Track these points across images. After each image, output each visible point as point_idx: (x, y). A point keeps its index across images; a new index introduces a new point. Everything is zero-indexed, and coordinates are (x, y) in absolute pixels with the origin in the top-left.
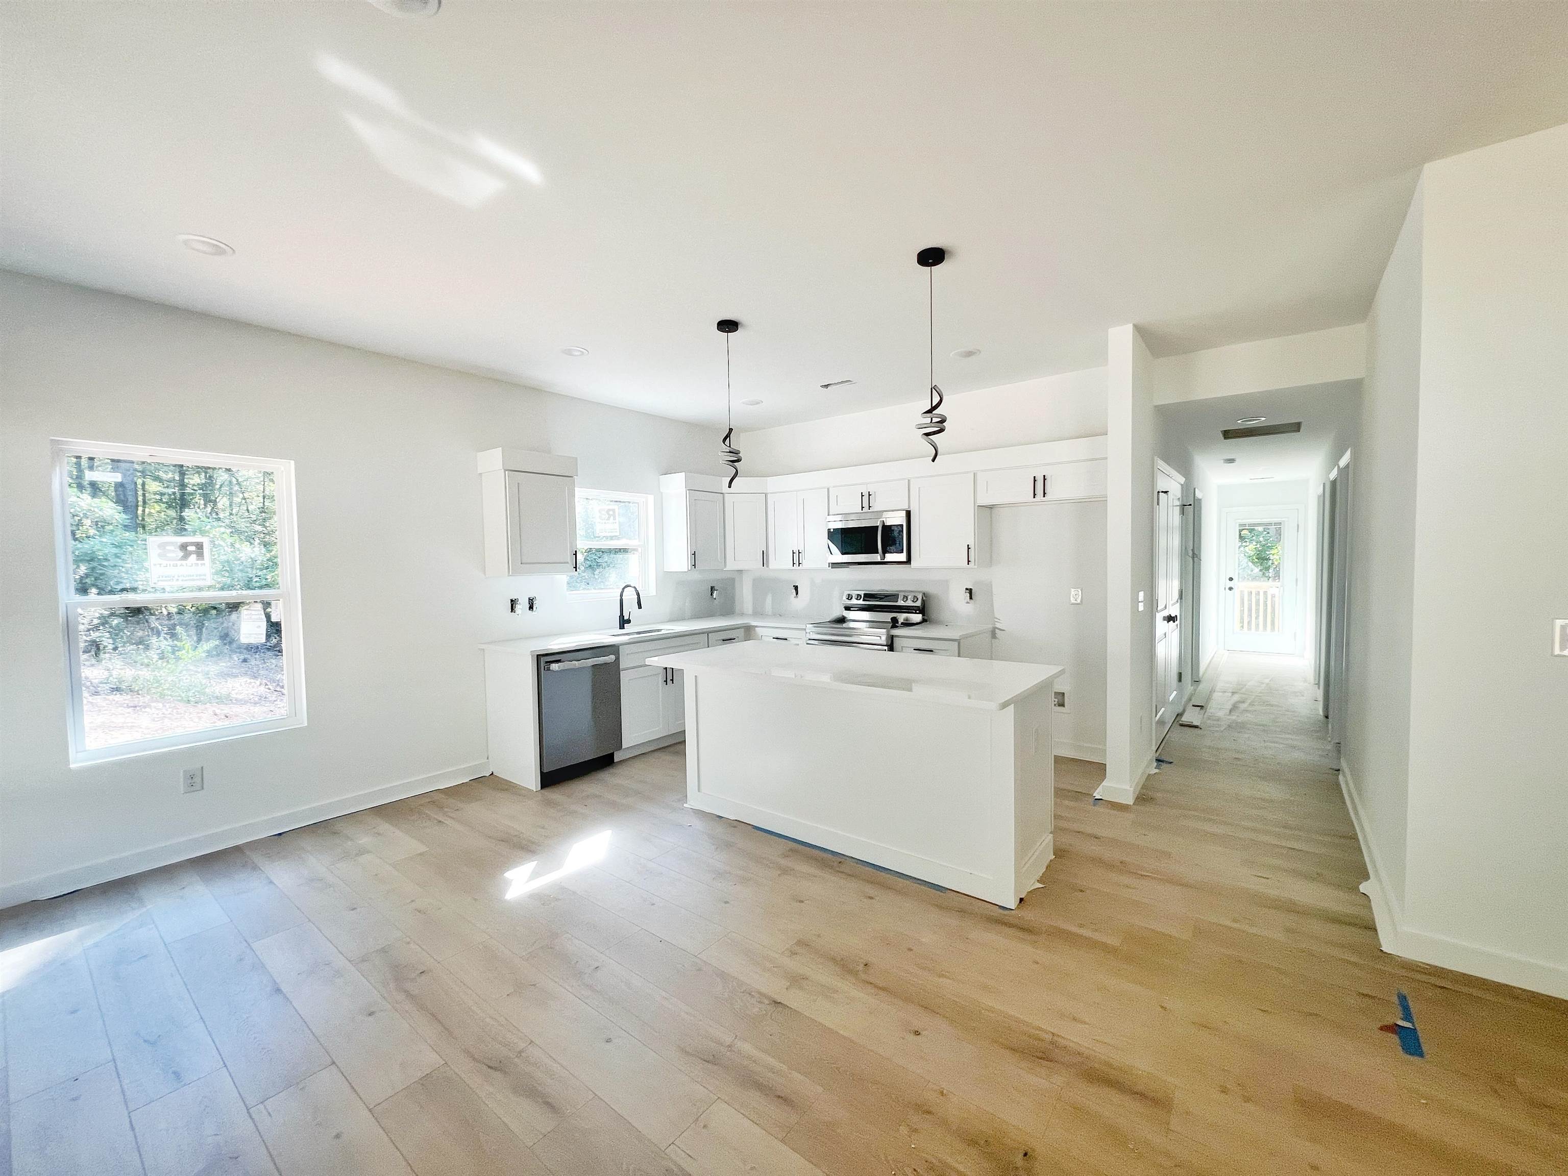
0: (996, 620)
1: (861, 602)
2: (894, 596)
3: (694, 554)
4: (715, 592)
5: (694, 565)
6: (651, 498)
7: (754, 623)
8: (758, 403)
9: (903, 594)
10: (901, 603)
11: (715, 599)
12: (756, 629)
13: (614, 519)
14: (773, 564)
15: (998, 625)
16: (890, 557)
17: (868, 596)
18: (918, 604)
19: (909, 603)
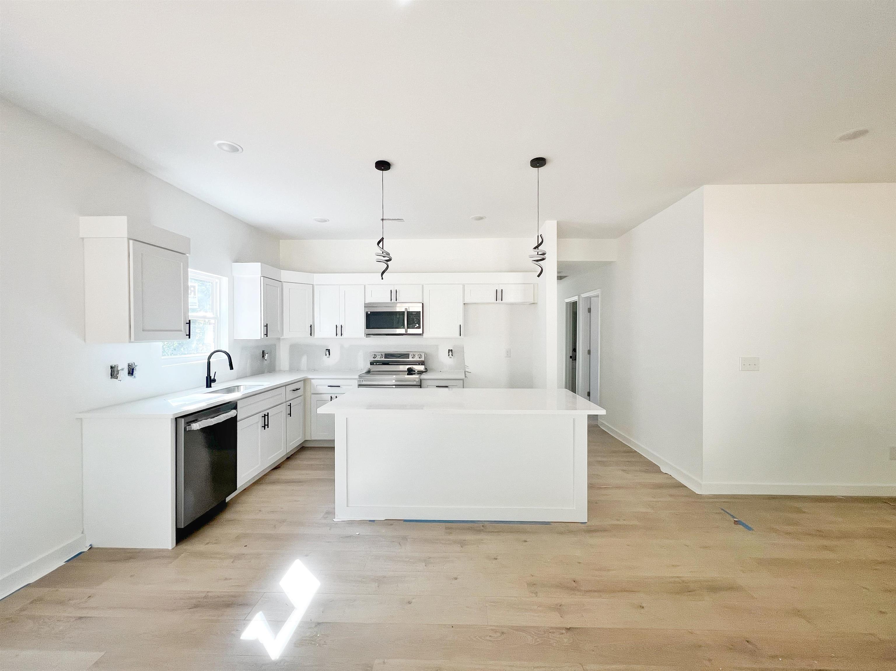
0: (466, 367)
1: (383, 359)
2: (407, 355)
3: (267, 326)
4: (267, 355)
5: (267, 335)
6: (225, 280)
7: (310, 377)
8: (325, 221)
9: (412, 353)
10: (411, 359)
11: (266, 360)
12: (312, 380)
13: (195, 295)
14: (318, 333)
15: (467, 370)
16: (410, 331)
17: (387, 355)
18: (423, 359)
19: (417, 359)
